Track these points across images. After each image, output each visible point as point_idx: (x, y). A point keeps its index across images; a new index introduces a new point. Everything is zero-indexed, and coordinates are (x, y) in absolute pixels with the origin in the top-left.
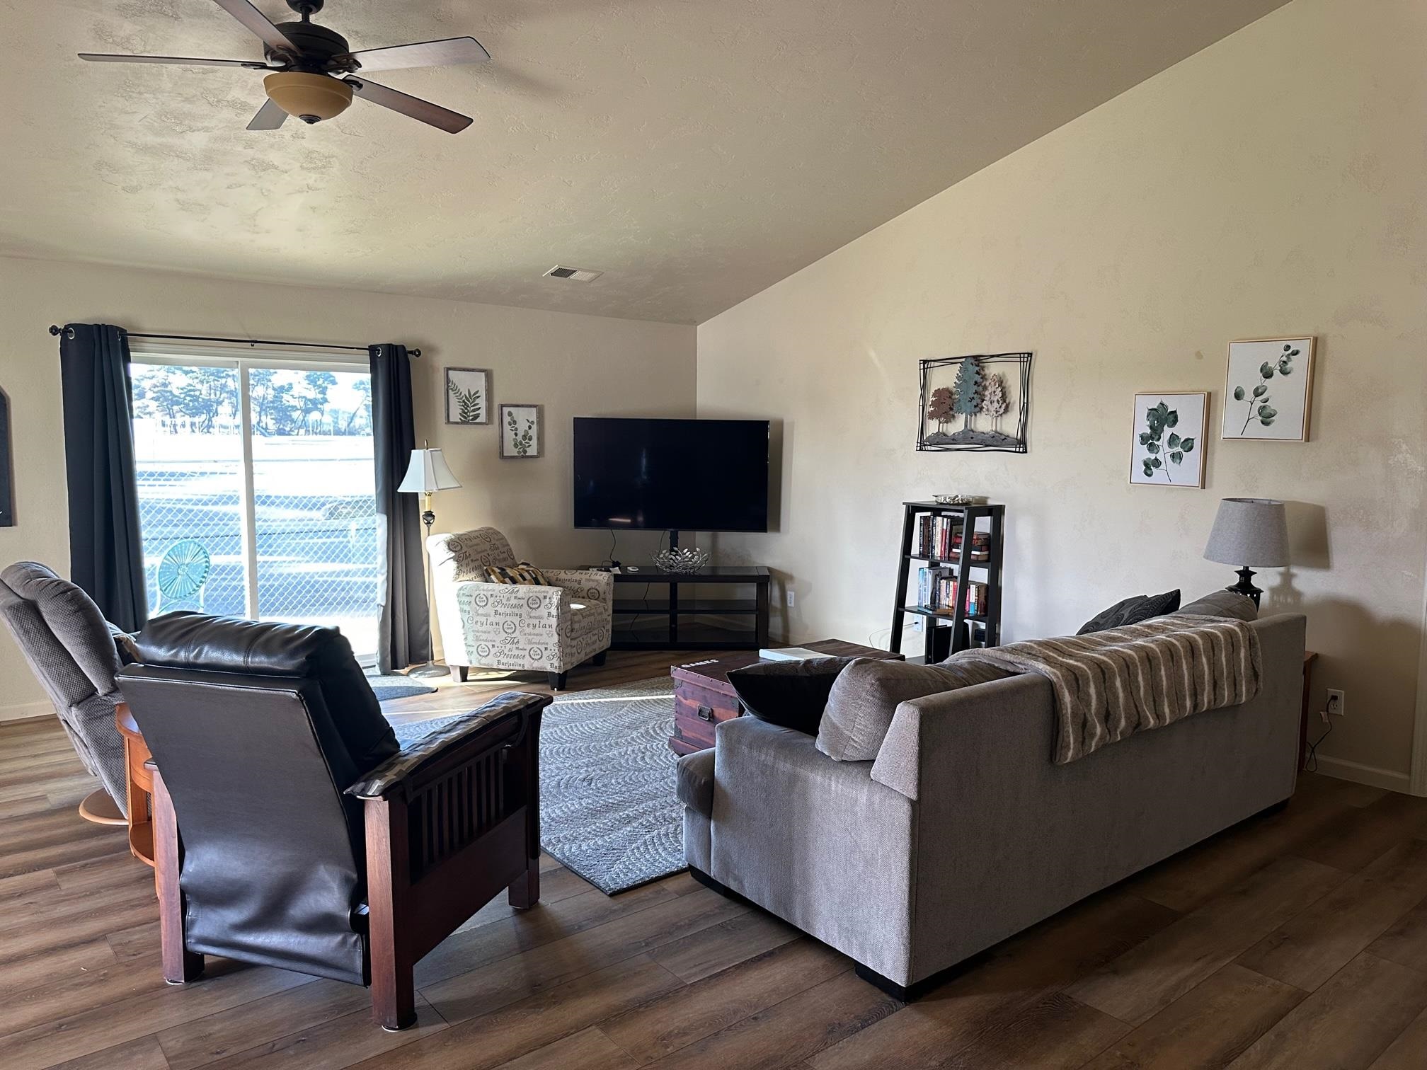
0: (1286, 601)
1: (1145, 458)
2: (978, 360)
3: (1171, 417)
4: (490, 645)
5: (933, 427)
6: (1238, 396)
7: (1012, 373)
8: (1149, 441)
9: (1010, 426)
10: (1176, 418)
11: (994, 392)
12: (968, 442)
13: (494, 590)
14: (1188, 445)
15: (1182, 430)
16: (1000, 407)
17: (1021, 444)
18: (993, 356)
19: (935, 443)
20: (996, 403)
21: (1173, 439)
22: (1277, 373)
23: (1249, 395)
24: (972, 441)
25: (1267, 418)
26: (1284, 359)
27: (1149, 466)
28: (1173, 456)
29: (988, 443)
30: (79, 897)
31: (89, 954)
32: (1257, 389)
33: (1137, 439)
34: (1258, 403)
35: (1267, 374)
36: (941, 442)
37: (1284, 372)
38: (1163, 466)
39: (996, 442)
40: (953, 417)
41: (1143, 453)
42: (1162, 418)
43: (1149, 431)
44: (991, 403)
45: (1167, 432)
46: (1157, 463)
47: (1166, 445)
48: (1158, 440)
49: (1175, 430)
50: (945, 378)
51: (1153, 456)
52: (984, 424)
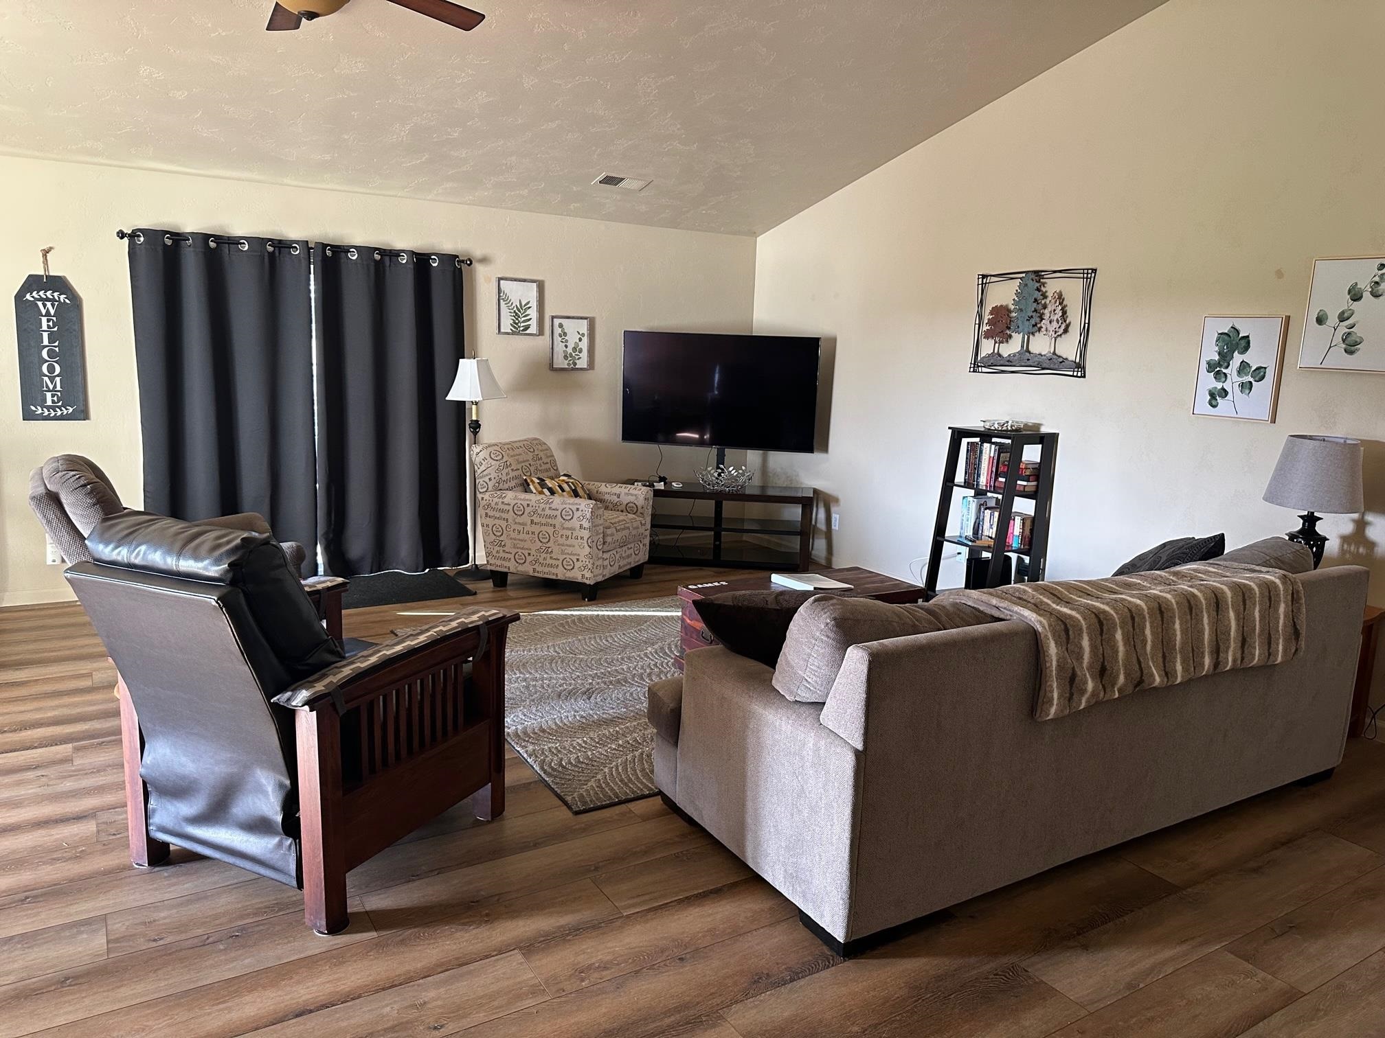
0: (1358, 551)
1: (1210, 387)
2: (1038, 275)
3: (1243, 343)
4: (526, 553)
5: (988, 347)
6: (1320, 320)
7: (1073, 290)
8: (1216, 369)
9: (1068, 348)
10: (1249, 343)
11: (1055, 310)
12: (1023, 364)
13: (531, 500)
14: (1260, 374)
15: (1254, 358)
16: (1059, 327)
17: (1079, 368)
18: (1055, 272)
19: (990, 364)
20: (1055, 323)
21: (1244, 366)
22: (1367, 295)
23: (1333, 320)
24: (1028, 363)
25: (1351, 345)
26: (1377, 279)
27: (1215, 396)
28: (1242, 385)
29: (1044, 365)
30: (86, 774)
31: (76, 829)
32: (1343, 313)
33: (1204, 366)
34: (1343, 329)
35: (1356, 296)
36: (995, 364)
37: (1376, 295)
38: (1230, 397)
39: (1052, 364)
40: (1010, 336)
41: (1209, 381)
42: (1233, 343)
43: (1217, 358)
44: (1050, 322)
45: (1237, 358)
46: (1224, 393)
47: (1235, 373)
48: (1227, 367)
49: (1246, 357)
50: (1004, 295)
51: (1219, 386)
52: (1040, 345)
